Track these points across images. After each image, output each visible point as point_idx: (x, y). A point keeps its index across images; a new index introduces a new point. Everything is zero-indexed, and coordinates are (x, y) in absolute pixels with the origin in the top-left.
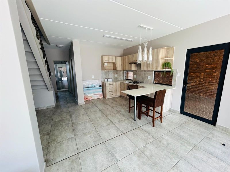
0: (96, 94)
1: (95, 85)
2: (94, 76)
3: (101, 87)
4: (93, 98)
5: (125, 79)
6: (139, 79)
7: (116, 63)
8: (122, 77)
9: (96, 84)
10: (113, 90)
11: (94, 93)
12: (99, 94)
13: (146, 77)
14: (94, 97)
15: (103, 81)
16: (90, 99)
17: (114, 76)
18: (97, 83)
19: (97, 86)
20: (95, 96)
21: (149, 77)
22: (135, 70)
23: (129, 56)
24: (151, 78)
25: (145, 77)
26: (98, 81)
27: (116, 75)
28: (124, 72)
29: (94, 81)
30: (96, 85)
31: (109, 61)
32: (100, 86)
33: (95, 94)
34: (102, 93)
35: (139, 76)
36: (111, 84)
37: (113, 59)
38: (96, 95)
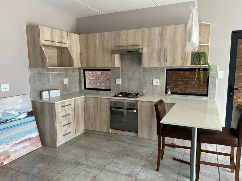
0: (20, 143)
1: (13, 112)
2: (7, 85)
3: (33, 118)
4: (13, 157)
5: (85, 88)
6: (129, 87)
7: (69, 49)
8: (77, 84)
9: (16, 110)
10: (72, 121)
11: (12, 138)
12: (30, 139)
13: (148, 82)
14: (15, 151)
15: (36, 99)
16: (5, 163)
17: (62, 82)
18: (19, 107)
19: (21, 117)
20: (17, 148)
21: (156, 82)
22: (119, 68)
23: (106, 33)
24: (160, 83)
25: (146, 83)
26: (21, 101)
27: (66, 81)
28: (82, 72)
29: (9, 100)
30: (16, 113)
31: (53, 42)
32: (30, 114)
33: (18, 141)
34: (36, 134)
35: (130, 80)
36: (66, 104)
37: (62, 37)
38: (21, 145)
